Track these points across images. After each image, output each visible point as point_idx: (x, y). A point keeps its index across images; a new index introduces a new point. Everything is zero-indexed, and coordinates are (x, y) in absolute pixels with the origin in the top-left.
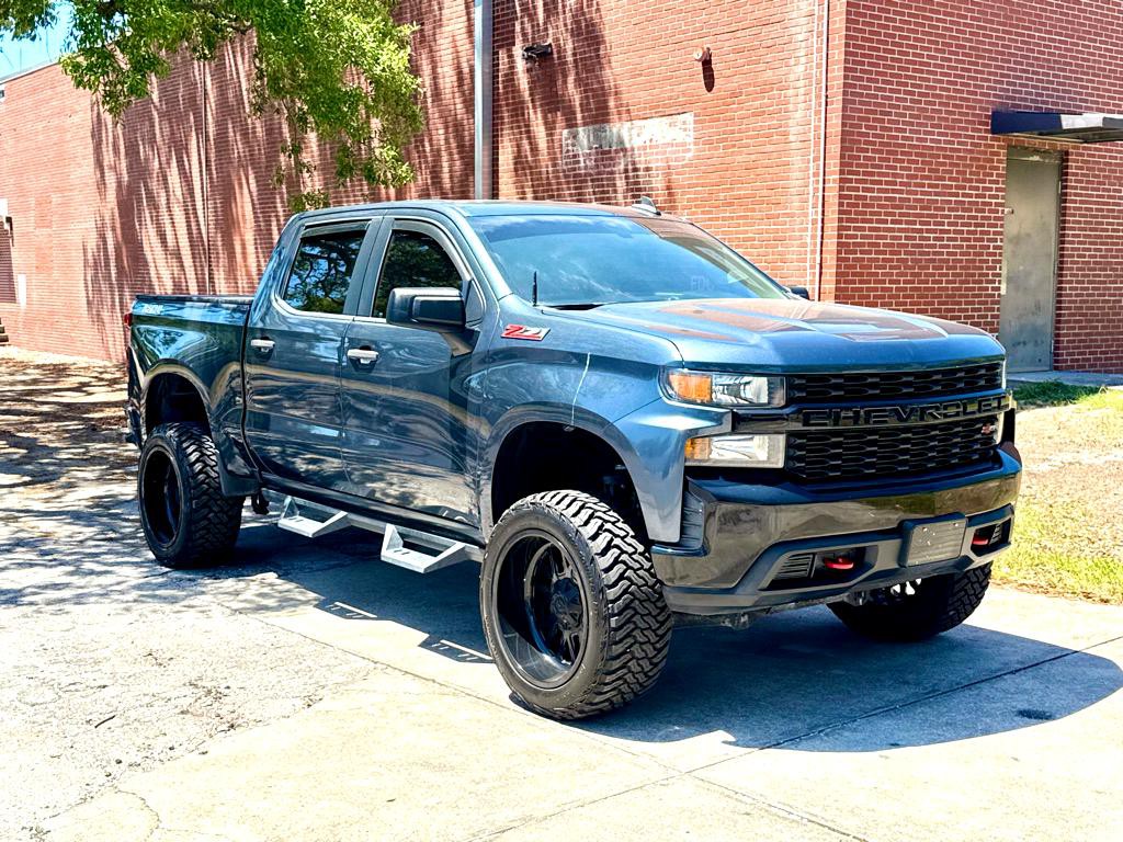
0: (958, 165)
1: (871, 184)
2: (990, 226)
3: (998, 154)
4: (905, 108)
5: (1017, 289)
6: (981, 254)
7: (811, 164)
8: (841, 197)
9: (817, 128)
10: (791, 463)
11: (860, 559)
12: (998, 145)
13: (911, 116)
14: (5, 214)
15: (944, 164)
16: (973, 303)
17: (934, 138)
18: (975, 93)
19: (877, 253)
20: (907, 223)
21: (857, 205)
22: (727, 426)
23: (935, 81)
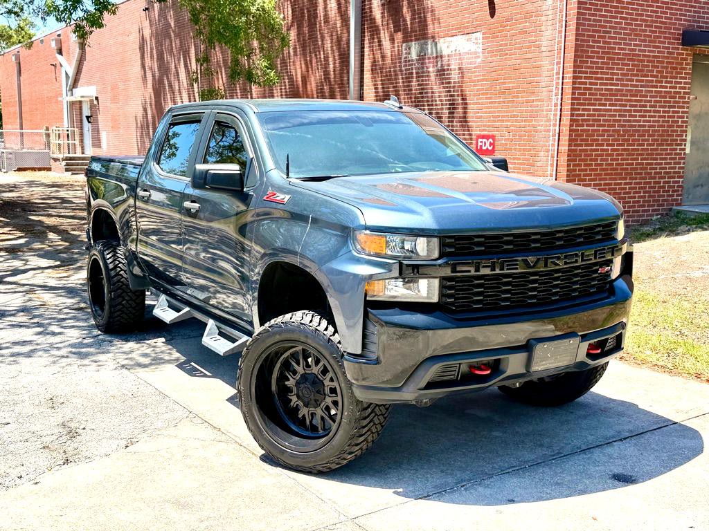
0: (658, 67)
1: (595, 79)
2: (679, 107)
3: (686, 59)
4: (621, 28)
5: (698, 149)
6: (673, 126)
7: (555, 66)
8: (573, 88)
9: (559, 42)
10: (444, 299)
11: (496, 367)
12: (687, 54)
13: (625, 34)
14: (95, 95)
15: (648, 66)
16: (666, 159)
17: (643, 48)
18: (671, 19)
19: (598, 126)
20: (620, 105)
21: (585, 94)
22: (396, 273)
23: (643, 10)
